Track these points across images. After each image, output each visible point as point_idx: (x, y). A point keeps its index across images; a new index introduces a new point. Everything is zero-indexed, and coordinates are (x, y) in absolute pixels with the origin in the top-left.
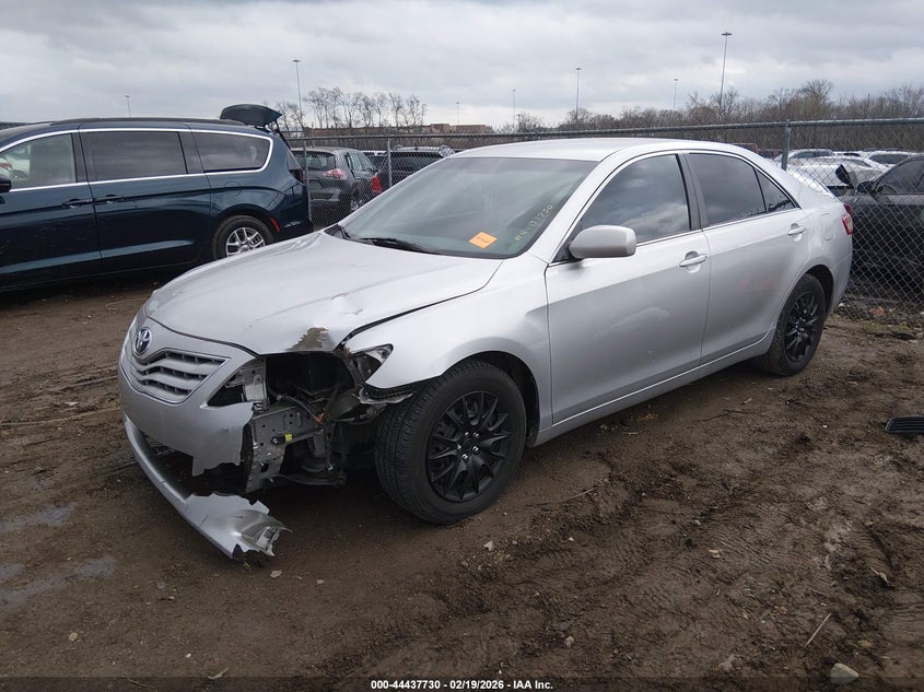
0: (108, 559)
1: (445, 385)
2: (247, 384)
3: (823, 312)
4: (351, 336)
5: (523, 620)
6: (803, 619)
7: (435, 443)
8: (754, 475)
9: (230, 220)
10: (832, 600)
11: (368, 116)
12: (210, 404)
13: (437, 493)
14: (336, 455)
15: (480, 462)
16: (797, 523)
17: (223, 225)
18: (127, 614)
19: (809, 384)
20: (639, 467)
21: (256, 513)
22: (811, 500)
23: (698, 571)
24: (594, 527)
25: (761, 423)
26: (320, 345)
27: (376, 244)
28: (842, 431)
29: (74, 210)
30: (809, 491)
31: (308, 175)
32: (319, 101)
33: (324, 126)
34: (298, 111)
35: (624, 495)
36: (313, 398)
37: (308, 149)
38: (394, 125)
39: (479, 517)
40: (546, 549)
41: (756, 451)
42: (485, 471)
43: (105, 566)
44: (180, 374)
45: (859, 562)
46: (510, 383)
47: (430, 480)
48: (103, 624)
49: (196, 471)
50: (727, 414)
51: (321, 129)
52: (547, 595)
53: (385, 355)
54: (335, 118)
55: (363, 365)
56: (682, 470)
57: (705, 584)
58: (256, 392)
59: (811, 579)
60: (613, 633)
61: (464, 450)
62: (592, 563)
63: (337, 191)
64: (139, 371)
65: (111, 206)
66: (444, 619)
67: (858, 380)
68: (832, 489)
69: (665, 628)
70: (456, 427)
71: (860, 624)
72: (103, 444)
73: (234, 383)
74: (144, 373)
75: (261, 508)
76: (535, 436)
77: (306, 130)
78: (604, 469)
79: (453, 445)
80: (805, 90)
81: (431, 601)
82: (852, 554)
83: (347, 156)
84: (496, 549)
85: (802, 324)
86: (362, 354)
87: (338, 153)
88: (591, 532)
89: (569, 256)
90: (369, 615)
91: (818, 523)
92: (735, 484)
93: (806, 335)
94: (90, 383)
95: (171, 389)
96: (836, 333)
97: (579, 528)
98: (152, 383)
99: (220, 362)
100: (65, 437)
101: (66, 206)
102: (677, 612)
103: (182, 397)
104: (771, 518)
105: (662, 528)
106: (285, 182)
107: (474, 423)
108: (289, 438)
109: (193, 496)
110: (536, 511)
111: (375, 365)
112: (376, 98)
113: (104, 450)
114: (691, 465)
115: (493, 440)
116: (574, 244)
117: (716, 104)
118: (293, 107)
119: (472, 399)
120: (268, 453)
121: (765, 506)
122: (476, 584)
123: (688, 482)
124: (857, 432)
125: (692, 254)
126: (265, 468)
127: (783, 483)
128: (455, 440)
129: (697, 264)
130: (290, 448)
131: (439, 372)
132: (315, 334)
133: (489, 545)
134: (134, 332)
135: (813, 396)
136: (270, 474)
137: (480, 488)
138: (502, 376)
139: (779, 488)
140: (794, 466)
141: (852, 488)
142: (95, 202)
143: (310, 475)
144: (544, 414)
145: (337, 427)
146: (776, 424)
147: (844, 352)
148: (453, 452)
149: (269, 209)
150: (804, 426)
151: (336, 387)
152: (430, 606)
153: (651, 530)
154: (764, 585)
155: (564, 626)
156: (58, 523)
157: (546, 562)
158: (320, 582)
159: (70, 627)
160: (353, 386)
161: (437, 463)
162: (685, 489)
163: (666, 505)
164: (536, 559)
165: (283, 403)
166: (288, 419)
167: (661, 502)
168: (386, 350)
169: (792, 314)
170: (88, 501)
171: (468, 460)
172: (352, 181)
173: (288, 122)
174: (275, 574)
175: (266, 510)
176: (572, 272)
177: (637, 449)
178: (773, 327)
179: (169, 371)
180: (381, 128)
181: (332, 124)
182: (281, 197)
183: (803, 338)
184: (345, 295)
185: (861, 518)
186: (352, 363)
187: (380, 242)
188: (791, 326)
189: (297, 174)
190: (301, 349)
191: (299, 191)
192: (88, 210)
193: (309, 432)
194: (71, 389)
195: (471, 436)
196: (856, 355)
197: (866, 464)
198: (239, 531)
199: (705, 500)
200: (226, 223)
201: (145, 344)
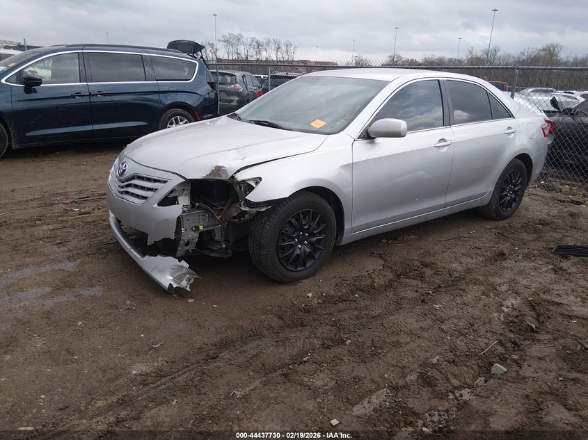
0: (98, 288)
1: (290, 203)
2: (180, 196)
3: (525, 183)
4: (238, 171)
5: (325, 331)
6: (482, 342)
7: (283, 236)
8: (469, 271)
9: (170, 111)
10: (500, 335)
11: (259, 52)
12: (158, 205)
13: (282, 265)
14: (227, 241)
15: (308, 250)
16: (488, 296)
17: (166, 114)
18: (109, 314)
19: (512, 225)
20: (401, 262)
21: (182, 267)
22: (499, 285)
23: (426, 315)
24: (371, 290)
25: (478, 244)
26: (221, 175)
27: (256, 124)
28: (526, 251)
29: (78, 100)
30: (498, 280)
31: (219, 87)
32: (227, 42)
33: (231, 58)
34: (215, 48)
35: (390, 276)
36: (216, 206)
37: (220, 71)
38: (275, 59)
39: (306, 281)
40: (342, 299)
41: (472, 258)
42: (310, 256)
43: (97, 291)
44: (143, 188)
45: (520, 317)
46: (328, 206)
47: (278, 257)
48: (96, 318)
49: (150, 243)
50: (459, 238)
51: (229, 60)
52: (339, 320)
53: (257, 183)
54: (238, 53)
55: (244, 189)
56: (426, 266)
57: (429, 322)
58: (184, 201)
59: (490, 324)
60: (373, 340)
61: (300, 242)
62: (366, 307)
63: (236, 98)
64: (120, 186)
65: (100, 98)
66: (282, 328)
67: (543, 225)
68: (513, 280)
69: (402, 340)
70: (295, 227)
71: (514, 347)
72: (95, 232)
73: (172, 195)
74: (122, 187)
75: (184, 264)
76: (341, 239)
77: (219, 60)
78: (381, 262)
79: (293, 239)
80: (544, 50)
81: (275, 319)
82: (517, 313)
83: (243, 76)
84: (313, 297)
85: (511, 189)
86: (243, 181)
87: (238, 74)
88: (368, 292)
89: (368, 136)
90: (241, 323)
91: (500, 297)
92: (456, 275)
93: (513, 196)
94: (86, 199)
95: (138, 196)
96: (536, 198)
97: (361, 290)
98: (127, 193)
99: (165, 182)
100: (73, 226)
101: (73, 97)
102: (410, 333)
103: (144, 201)
104: (473, 292)
105: (409, 293)
106: (205, 89)
107: (306, 227)
108: (201, 228)
109: (147, 256)
110: (338, 281)
111: (251, 188)
112: (264, 41)
113: (95, 235)
114: (432, 263)
115: (316, 238)
116: (371, 129)
117: (485, 56)
118: (212, 45)
119: (305, 214)
120: (189, 235)
121: (471, 286)
122: (301, 313)
123: (428, 272)
124: (535, 252)
125: (442, 140)
126: (187, 244)
127: (484, 275)
128: (294, 236)
129: (445, 146)
130: (201, 234)
131: (287, 195)
132: (218, 169)
133: (310, 295)
134: (117, 164)
135: (513, 231)
136: (190, 247)
137: (307, 265)
138: (323, 202)
139: (481, 278)
140: (494, 267)
141: (525, 281)
142: (90, 95)
143: (212, 251)
144: (347, 226)
145: (228, 225)
146: (487, 245)
147: (538, 209)
148: (293, 243)
149: (194, 106)
150: (505, 247)
151: (229, 201)
152: (274, 321)
153: (403, 294)
154: (462, 324)
155: (346, 336)
156: (71, 270)
157: (341, 306)
158: (214, 306)
159: (78, 319)
160: (238, 201)
161: (283, 248)
162: (426, 275)
163: (414, 282)
164: (336, 304)
165: (199, 208)
166: (201, 217)
167: (411, 281)
168: (258, 180)
169: (505, 182)
170: (87, 259)
171: (301, 249)
172: (246, 92)
173: (208, 54)
174: (190, 301)
175: (188, 266)
176: (368, 145)
177: (402, 253)
178: (492, 189)
179: (136, 186)
180: (267, 61)
181: (235, 57)
182: (201, 100)
183: (511, 198)
184: (236, 149)
185: (527, 296)
186: (238, 187)
187: (259, 123)
188: (504, 190)
189: (212, 85)
190: (210, 177)
191: (212, 95)
192: (86, 100)
193: (212, 226)
194: (76, 202)
195: (303, 234)
196: (546, 211)
197: (536, 269)
198: (172, 275)
199: (437, 281)
200: (168, 112)
201: (124, 171)
